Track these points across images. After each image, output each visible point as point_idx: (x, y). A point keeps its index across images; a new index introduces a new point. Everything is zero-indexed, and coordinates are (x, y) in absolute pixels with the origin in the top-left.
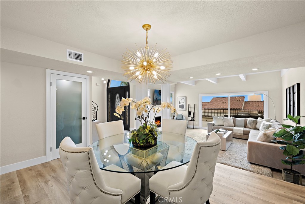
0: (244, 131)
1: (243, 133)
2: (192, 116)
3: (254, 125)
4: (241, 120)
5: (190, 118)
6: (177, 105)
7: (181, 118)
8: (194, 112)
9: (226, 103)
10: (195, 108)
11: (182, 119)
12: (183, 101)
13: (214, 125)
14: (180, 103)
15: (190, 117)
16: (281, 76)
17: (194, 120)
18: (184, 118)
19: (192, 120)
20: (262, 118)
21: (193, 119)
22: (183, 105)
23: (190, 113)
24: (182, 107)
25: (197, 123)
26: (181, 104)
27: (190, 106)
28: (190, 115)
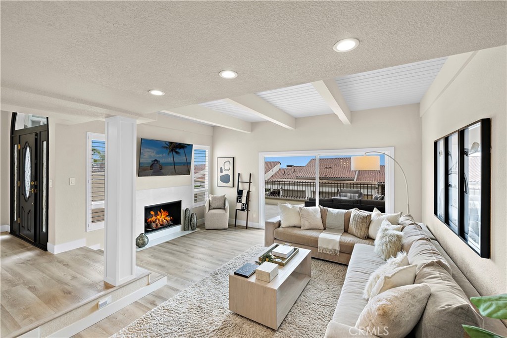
0: (341, 244)
1: (337, 248)
2: (244, 200)
3: (364, 229)
4: (338, 213)
5: (239, 206)
6: (217, 175)
7: (220, 204)
8: (248, 192)
10: (250, 182)
11: (222, 206)
12: (227, 166)
13: (279, 225)
14: (221, 171)
15: (240, 202)
16: (420, 116)
17: (248, 210)
18: (227, 205)
19: (243, 210)
20: (382, 210)
21: (246, 208)
22: (228, 176)
23: (240, 193)
24: (225, 179)
25: (255, 216)
26: (224, 173)
27: (242, 179)
28: (240, 199)
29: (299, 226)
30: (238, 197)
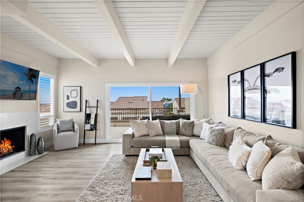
0: (181, 142)
2: (92, 122)
4: (171, 122)
5: (88, 127)
6: (63, 102)
7: (69, 126)
8: (96, 115)
9: (132, 102)
10: (97, 107)
11: (71, 129)
12: (74, 94)
13: (133, 137)
14: (68, 98)
15: (88, 123)
16: (208, 65)
17: (96, 130)
18: (76, 127)
19: (91, 130)
21: (94, 128)
22: (75, 103)
23: (88, 116)
24: (72, 105)
25: (101, 133)
26: (71, 100)
27: (89, 104)
28: (88, 121)
29: (148, 134)
30: (86, 119)
